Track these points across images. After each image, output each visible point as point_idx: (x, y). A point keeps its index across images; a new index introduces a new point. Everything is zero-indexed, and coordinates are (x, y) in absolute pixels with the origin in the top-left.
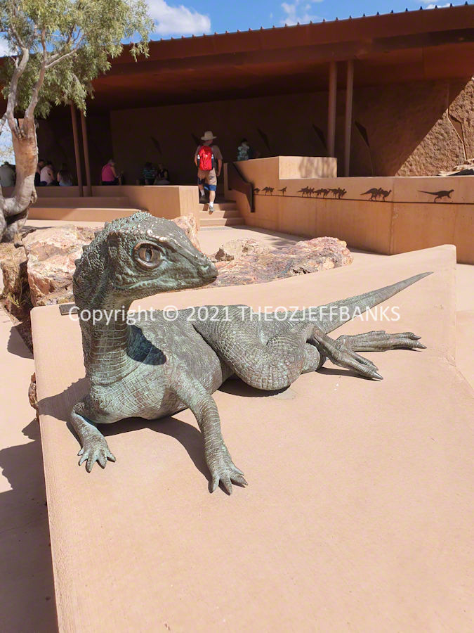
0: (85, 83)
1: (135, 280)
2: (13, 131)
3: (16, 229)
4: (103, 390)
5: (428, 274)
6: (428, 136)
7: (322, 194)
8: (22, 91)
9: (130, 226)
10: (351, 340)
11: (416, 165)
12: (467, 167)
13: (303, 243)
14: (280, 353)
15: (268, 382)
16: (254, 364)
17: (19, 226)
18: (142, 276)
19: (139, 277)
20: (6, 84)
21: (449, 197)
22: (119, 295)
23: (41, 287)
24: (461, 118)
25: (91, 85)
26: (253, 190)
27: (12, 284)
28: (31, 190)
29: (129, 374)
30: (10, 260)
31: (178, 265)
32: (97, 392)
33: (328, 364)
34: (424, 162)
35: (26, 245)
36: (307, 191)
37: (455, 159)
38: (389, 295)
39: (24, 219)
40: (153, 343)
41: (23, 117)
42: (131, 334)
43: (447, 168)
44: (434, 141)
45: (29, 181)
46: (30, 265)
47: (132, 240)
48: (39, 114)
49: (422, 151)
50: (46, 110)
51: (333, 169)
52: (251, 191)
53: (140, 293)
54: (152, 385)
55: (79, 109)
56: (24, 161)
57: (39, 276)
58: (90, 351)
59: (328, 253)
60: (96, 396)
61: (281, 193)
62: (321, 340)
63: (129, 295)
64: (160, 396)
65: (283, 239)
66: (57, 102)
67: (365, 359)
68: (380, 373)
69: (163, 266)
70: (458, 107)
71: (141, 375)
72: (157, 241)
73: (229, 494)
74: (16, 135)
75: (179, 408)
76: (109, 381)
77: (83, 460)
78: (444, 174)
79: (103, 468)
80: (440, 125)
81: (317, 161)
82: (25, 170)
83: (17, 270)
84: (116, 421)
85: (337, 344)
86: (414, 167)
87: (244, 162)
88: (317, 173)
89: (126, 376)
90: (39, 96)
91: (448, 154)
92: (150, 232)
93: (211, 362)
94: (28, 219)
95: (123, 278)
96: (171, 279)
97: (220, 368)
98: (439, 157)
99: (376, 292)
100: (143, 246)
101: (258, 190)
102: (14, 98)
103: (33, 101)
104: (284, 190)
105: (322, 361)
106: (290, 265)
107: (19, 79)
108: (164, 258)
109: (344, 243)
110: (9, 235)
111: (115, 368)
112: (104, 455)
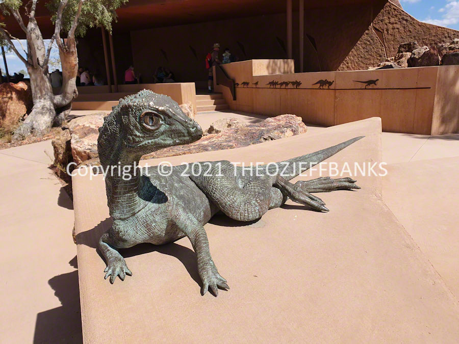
0: (111, 11)
1: (142, 139)
2: (60, 46)
3: (63, 117)
4: (122, 223)
5: (362, 137)
6: (359, 42)
7: (284, 85)
8: (66, 18)
9: (137, 101)
10: (306, 184)
11: (351, 63)
12: (387, 63)
13: (270, 119)
14: (253, 193)
15: (245, 215)
16: (234, 203)
17: (65, 115)
18: (147, 137)
19: (144, 137)
20: (54, 14)
21: (375, 84)
22: (130, 152)
23: (82, 157)
24: (382, 29)
25: (115, 13)
26: (235, 84)
27: (61, 156)
28: (73, 89)
29: (140, 210)
30: (59, 139)
31: (173, 127)
32: (117, 225)
33: (289, 202)
34: (357, 61)
35: (70, 128)
36: (273, 83)
37: (379, 58)
38: (333, 153)
39: (69, 110)
40: (158, 188)
41: (67, 38)
42: (141, 181)
43: (373, 64)
44: (363, 46)
45: (72, 82)
46: (73, 141)
47: (138, 110)
48: (78, 34)
49: (355, 53)
50: (83, 32)
51: (291, 67)
52: (233, 85)
53: (147, 149)
54: (157, 218)
55: (107, 30)
56: (68, 67)
57: (79, 149)
58: (111, 195)
59: (289, 126)
60: (117, 228)
61: (254, 86)
62: (283, 184)
63: (138, 151)
64: (164, 226)
65: (257, 119)
66: (91, 26)
67: (315, 197)
68: (327, 207)
69: (162, 128)
70: (380, 21)
71: (149, 211)
72: (157, 110)
73: (216, 296)
74: (62, 50)
75: (179, 236)
76: (126, 217)
77: (107, 275)
78: (371, 69)
79: (123, 280)
80: (367, 34)
81: (280, 62)
82: (69, 74)
83: (64, 146)
84: (132, 246)
85: (295, 186)
86: (350, 64)
87: (227, 64)
88: (280, 70)
89: (138, 212)
90: (78, 21)
91: (374, 54)
92: (151, 103)
93: (202, 202)
94: (72, 110)
95: (133, 138)
96: (168, 138)
97: (209, 207)
98: (368, 57)
99: (323, 151)
100: (147, 114)
101: (238, 84)
102: (60, 23)
103: (74, 25)
104: (257, 83)
105: (284, 200)
106: (261, 135)
107: (64, 9)
108: (163, 122)
109: (300, 119)
110: (58, 122)
111: (130, 207)
112: (123, 271)
